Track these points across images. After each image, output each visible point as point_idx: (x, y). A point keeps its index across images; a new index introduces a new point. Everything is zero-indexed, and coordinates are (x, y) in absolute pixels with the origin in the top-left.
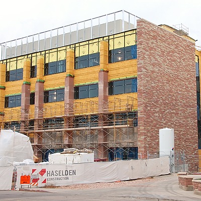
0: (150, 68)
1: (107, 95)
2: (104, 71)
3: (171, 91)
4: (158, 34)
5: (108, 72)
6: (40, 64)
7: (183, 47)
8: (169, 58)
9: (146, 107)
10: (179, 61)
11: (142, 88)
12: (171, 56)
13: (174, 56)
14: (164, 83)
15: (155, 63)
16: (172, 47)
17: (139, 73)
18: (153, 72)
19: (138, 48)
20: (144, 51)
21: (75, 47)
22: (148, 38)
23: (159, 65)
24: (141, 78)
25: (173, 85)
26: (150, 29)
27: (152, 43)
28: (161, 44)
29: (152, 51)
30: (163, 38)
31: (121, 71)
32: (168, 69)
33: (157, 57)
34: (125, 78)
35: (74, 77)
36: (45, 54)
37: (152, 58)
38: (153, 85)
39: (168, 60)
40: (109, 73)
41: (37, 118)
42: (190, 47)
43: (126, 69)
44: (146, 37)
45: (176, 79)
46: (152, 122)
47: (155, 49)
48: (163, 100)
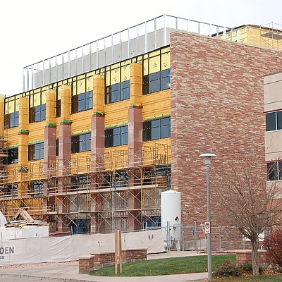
0: (193, 100)
1: (141, 141)
2: (134, 107)
3: (234, 132)
4: (207, 48)
5: (142, 107)
6: (65, 97)
7: (263, 62)
8: (231, 82)
9: (183, 157)
10: (252, 84)
11: (176, 131)
12: (236, 78)
13: (243, 78)
14: (220, 121)
15: (201, 93)
16: (239, 65)
17: (173, 110)
18: (196, 106)
19: (172, 73)
20: (179, 78)
21: (105, 72)
22: (187, 57)
23: (211, 95)
24: (175, 117)
25: (240, 122)
26: (192, 43)
27: (197, 63)
28: (216, 63)
29: (195, 76)
30: (219, 53)
31: (157, 106)
32: (229, 99)
33: (206, 83)
34: (161, 116)
35: (104, 115)
36: (72, 82)
37: (196, 86)
38: (198, 125)
39: (229, 84)
40: (144, 109)
41: (61, 175)
42: (279, 61)
43: (162, 104)
44: (183, 56)
45: (247, 112)
46: (195, 179)
47: (203, 73)
48: (218, 146)
